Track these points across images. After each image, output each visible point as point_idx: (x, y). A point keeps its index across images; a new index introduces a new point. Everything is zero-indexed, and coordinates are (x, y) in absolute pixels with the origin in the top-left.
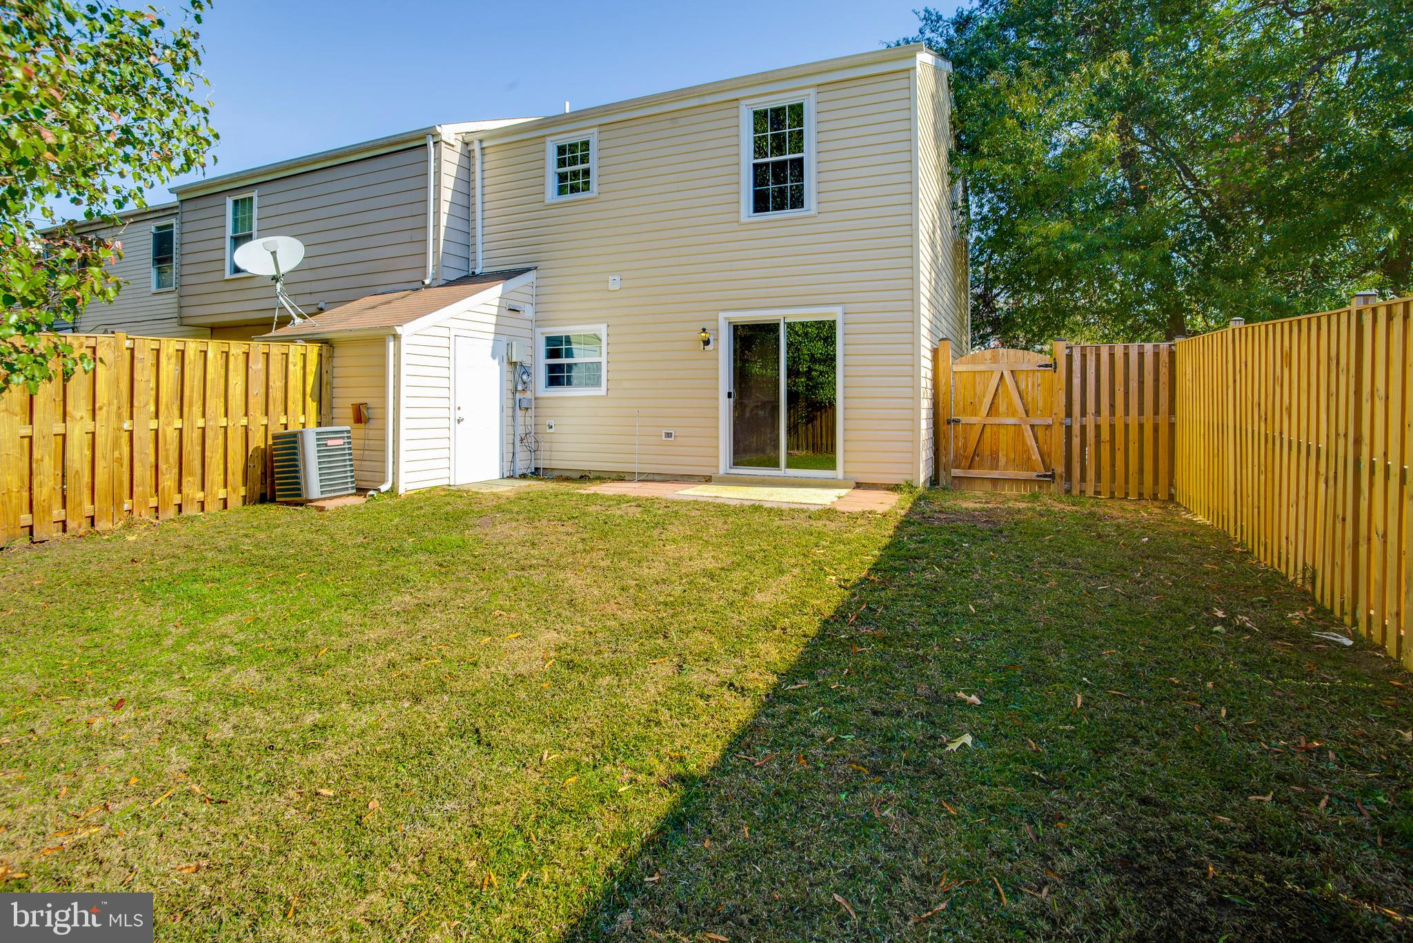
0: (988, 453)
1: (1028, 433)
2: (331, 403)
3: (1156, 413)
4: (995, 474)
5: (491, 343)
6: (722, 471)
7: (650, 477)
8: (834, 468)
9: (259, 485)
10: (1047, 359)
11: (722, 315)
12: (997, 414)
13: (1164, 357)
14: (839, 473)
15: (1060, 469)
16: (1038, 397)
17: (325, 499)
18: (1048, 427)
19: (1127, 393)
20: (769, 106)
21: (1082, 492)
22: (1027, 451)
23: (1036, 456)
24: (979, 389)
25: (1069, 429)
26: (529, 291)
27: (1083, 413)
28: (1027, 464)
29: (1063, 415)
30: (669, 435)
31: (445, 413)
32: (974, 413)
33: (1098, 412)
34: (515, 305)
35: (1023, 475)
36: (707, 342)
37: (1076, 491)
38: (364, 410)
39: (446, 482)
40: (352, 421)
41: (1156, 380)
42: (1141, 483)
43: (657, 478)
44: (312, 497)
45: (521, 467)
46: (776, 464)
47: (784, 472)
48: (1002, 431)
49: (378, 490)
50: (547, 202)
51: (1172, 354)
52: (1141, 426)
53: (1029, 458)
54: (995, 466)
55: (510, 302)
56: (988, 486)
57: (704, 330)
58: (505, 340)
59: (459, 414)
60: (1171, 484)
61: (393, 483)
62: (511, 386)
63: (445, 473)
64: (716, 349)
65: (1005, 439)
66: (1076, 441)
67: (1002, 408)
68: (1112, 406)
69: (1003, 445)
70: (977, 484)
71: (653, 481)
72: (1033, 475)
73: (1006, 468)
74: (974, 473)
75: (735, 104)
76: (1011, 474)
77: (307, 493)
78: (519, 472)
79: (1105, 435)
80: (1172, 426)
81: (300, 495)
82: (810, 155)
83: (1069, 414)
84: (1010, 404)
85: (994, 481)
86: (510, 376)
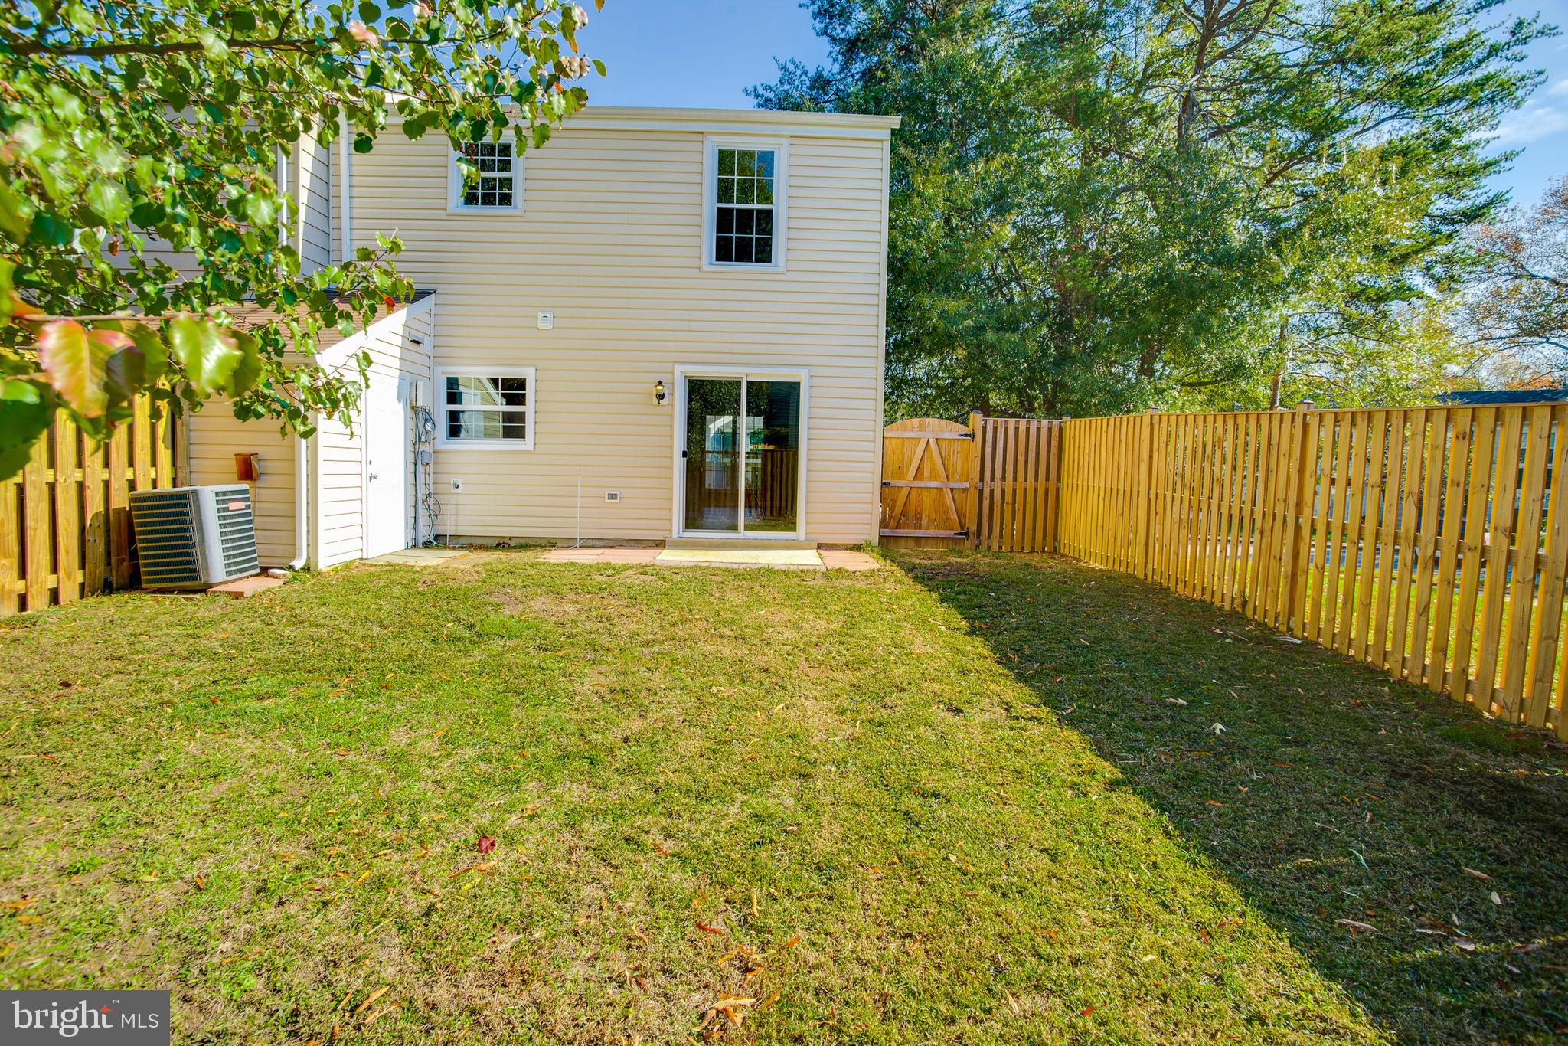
0: (912, 513)
1: (948, 496)
2: (188, 451)
3: (1047, 479)
4: (919, 533)
5: (396, 382)
6: (675, 535)
7: (590, 543)
8: (794, 530)
9: (102, 568)
10: (967, 431)
11: (678, 368)
12: (921, 479)
13: (1055, 433)
14: (801, 533)
15: (973, 528)
16: (957, 463)
17: (232, 581)
18: (965, 490)
19: (1026, 462)
20: (736, 148)
21: (989, 548)
22: (946, 512)
23: (954, 517)
24: (907, 454)
25: (981, 491)
26: (427, 318)
27: (992, 479)
28: (946, 523)
29: (977, 479)
30: (613, 496)
31: (356, 468)
32: (901, 477)
33: (1004, 478)
34: (419, 336)
35: (943, 533)
36: (661, 397)
37: (984, 546)
38: (255, 464)
39: (358, 555)
40: (235, 476)
41: (1049, 451)
42: (1034, 538)
43: (597, 543)
44: (213, 581)
45: (424, 534)
46: (734, 527)
47: (743, 534)
48: (926, 493)
49: (291, 568)
50: (449, 211)
51: (1061, 430)
52: (1036, 490)
53: (948, 519)
54: (918, 526)
55: (413, 332)
56: (912, 544)
57: (660, 383)
58: (408, 378)
59: (372, 470)
60: (1055, 539)
61: (308, 558)
62: (412, 436)
63: (358, 544)
64: (672, 405)
65: (927, 500)
66: (986, 503)
67: (927, 472)
68: (1015, 473)
69: (925, 507)
70: (903, 542)
71: (593, 547)
72: (951, 533)
73: (928, 528)
74: (901, 532)
75: (699, 137)
76: (932, 532)
77: (208, 574)
78: (421, 540)
79: (1009, 498)
80: (1058, 490)
81: (195, 579)
82: (779, 206)
83: (982, 480)
84: (933, 470)
85: (918, 539)
86: (412, 424)
